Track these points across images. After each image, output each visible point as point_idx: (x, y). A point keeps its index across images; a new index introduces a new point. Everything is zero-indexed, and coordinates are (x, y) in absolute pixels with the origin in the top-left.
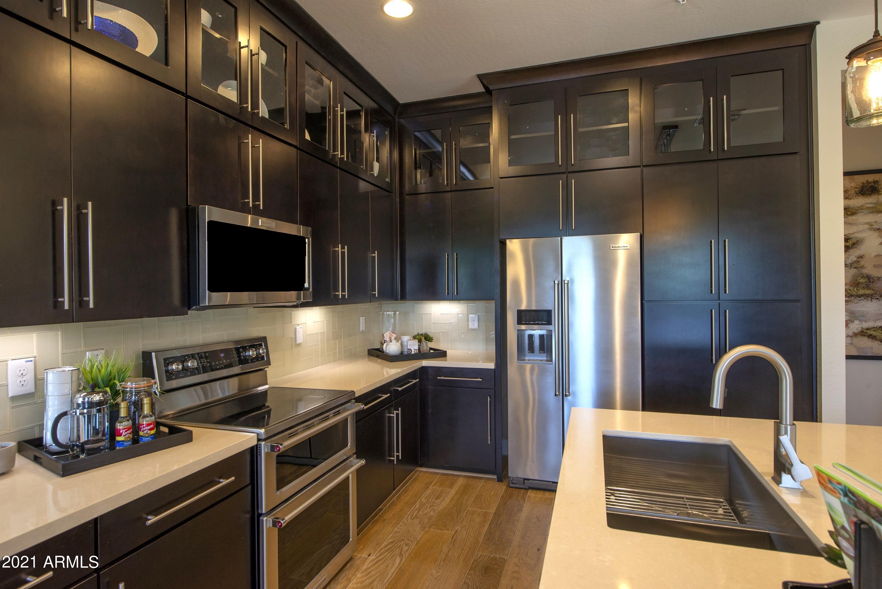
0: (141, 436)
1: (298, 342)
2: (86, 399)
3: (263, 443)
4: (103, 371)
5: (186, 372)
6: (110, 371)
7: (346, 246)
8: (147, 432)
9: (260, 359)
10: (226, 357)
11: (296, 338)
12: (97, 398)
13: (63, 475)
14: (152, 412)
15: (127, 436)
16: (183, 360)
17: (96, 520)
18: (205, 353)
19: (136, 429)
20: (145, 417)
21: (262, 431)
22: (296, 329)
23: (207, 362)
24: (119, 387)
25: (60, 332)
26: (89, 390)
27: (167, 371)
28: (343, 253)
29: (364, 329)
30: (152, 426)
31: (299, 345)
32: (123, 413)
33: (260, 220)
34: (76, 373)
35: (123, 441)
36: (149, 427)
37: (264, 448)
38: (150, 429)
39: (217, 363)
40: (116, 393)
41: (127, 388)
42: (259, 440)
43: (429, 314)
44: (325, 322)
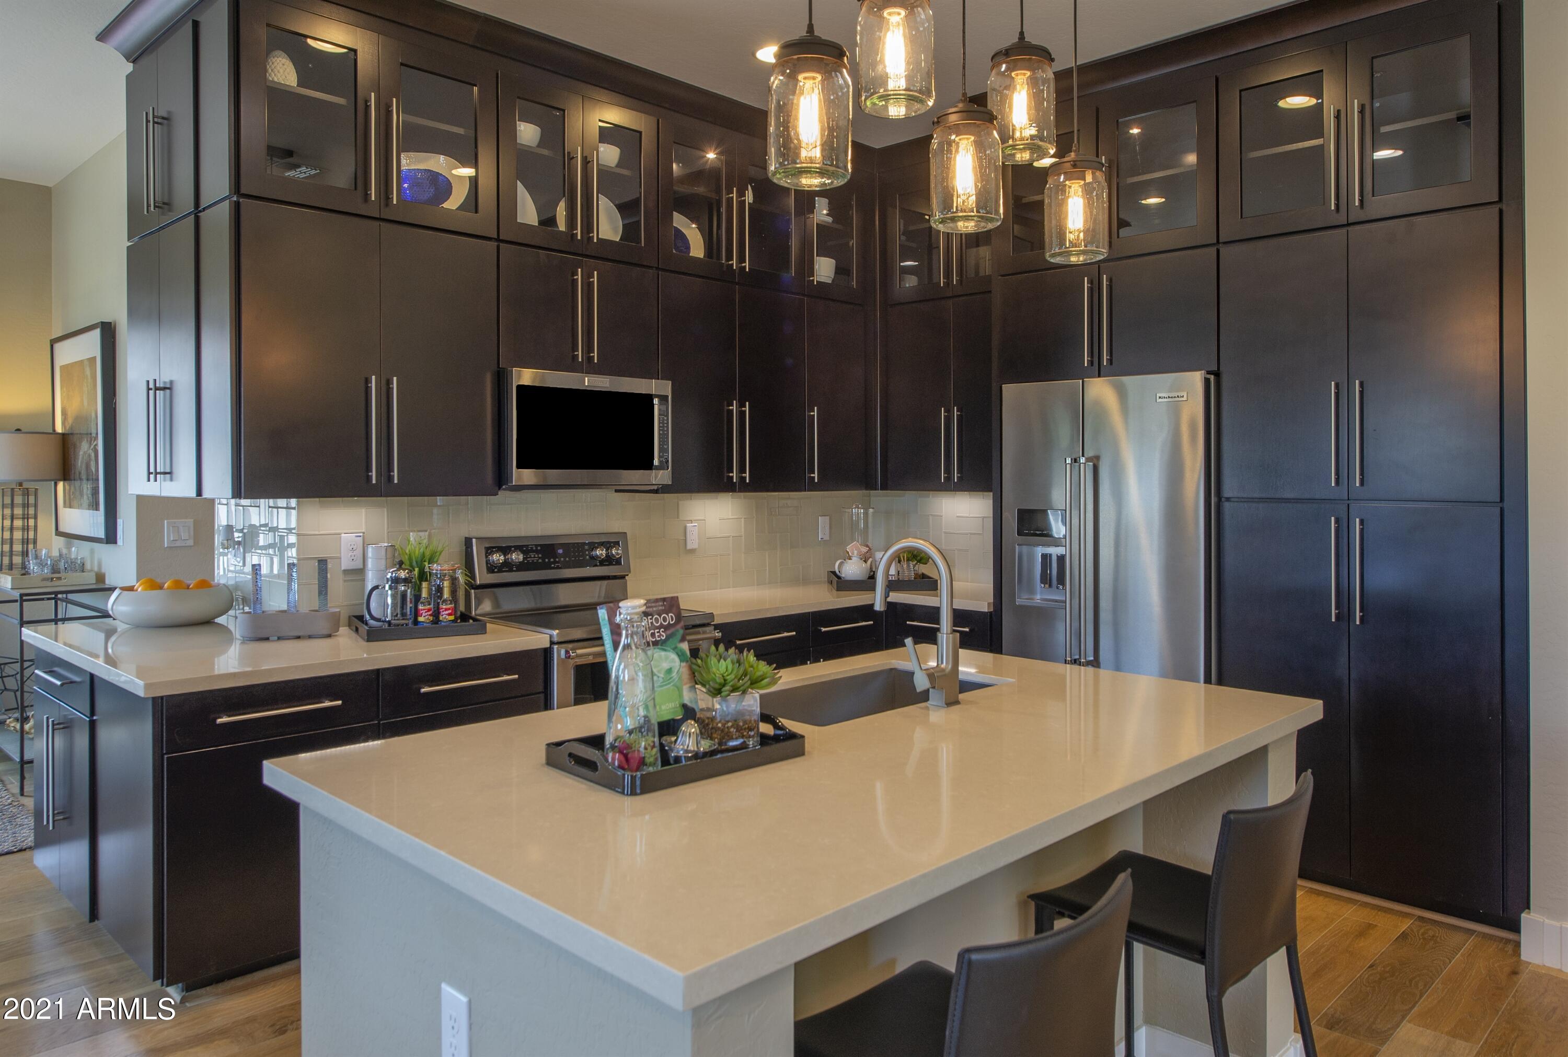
0: (441, 621)
1: (689, 547)
2: (394, 574)
3: (556, 647)
4: (417, 552)
5: (507, 566)
6: (424, 552)
7: (747, 403)
8: (445, 617)
9: (614, 563)
10: (565, 555)
11: (685, 540)
12: (403, 574)
13: (368, 641)
14: (452, 598)
15: (427, 617)
16: (505, 550)
17: (378, 670)
18: (537, 546)
19: (436, 614)
20: (445, 601)
21: (555, 632)
22: (685, 528)
23: (538, 557)
24: (427, 570)
25: (385, 509)
26: (398, 566)
27: (487, 562)
28: (742, 415)
29: (827, 538)
30: (450, 611)
31: (692, 551)
32: (424, 594)
33: (586, 379)
34: (390, 550)
35: (423, 622)
36: (447, 612)
37: (559, 653)
38: (449, 614)
39: (552, 560)
40: (423, 576)
41: (433, 570)
42: (552, 643)
43: (938, 516)
44: (743, 520)
